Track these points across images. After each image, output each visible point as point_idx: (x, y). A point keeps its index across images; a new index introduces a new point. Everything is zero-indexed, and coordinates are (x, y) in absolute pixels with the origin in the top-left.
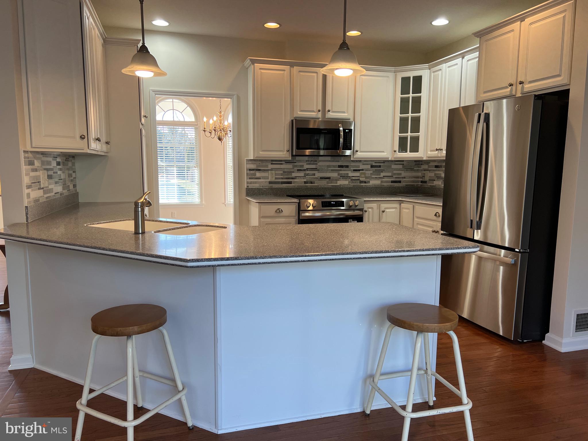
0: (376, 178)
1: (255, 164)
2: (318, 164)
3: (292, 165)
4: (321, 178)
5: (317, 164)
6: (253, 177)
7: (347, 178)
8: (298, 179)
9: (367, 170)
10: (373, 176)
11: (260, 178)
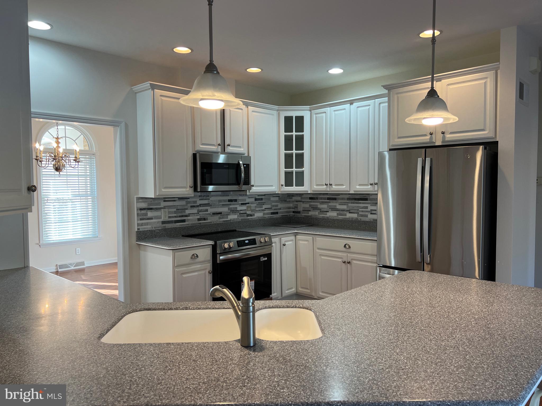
0: (259, 210)
1: (145, 202)
2: (211, 199)
3: (185, 202)
4: (214, 214)
5: (209, 199)
6: (145, 217)
7: (236, 212)
8: (192, 216)
9: (252, 203)
10: (257, 209)
11: (151, 219)
